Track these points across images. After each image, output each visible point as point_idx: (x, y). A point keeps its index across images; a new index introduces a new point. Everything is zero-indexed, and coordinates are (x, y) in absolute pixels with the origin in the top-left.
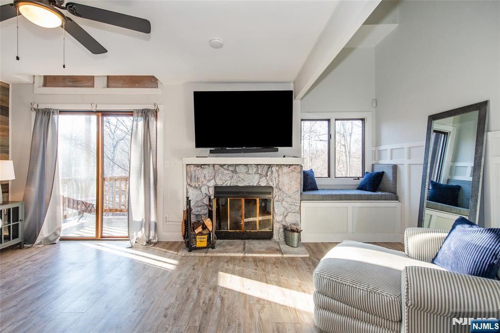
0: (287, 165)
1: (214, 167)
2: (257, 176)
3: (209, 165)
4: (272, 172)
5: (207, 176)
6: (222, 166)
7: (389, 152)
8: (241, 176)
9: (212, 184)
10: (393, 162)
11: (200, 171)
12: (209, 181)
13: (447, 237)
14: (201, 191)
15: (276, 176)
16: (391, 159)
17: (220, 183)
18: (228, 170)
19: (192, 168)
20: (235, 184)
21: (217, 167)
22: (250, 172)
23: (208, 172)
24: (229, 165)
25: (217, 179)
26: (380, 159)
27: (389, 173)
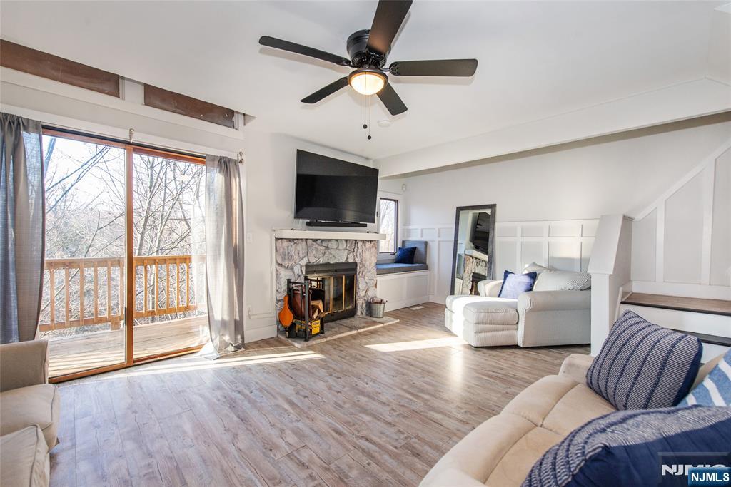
0: (368, 241)
1: (306, 242)
2: (346, 252)
3: (301, 239)
4: (358, 247)
5: (301, 252)
6: (315, 240)
7: (419, 232)
8: (333, 252)
9: (304, 262)
10: (424, 239)
11: (294, 246)
12: (302, 259)
13: (504, 283)
14: (293, 272)
15: (361, 251)
16: (422, 237)
17: (312, 261)
18: (321, 245)
19: (285, 244)
20: (326, 261)
21: (310, 242)
22: (340, 248)
23: (301, 247)
24: (323, 241)
25: (311, 256)
26: (409, 236)
27: (421, 248)
